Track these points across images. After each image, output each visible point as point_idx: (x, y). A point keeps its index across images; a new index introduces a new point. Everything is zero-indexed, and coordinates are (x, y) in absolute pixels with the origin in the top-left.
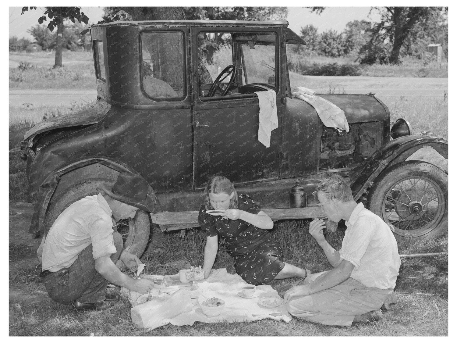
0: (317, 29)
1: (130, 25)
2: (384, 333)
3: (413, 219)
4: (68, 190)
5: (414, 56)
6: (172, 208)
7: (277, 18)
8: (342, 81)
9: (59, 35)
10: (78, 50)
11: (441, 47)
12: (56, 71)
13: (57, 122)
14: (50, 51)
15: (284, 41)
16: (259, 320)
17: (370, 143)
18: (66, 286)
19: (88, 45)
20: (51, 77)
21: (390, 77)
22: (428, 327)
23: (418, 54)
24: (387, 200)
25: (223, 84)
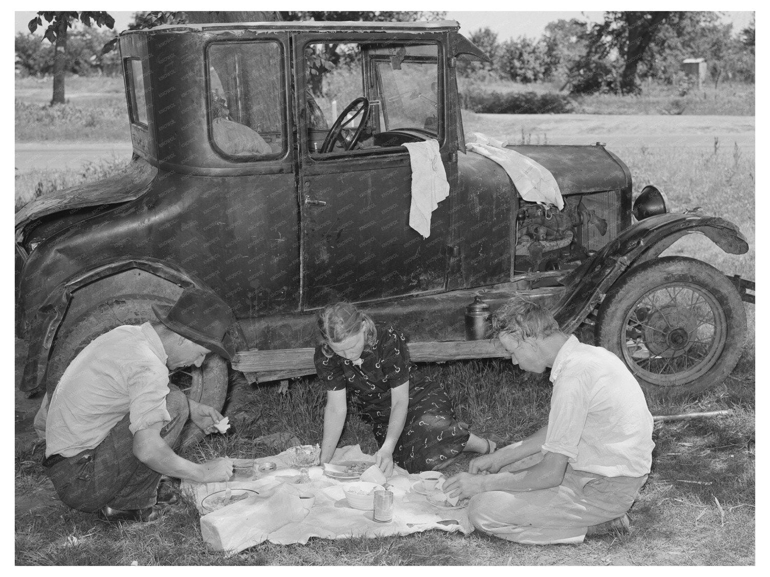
0: (497, 35)
1: (188, 31)
2: (631, 550)
3: (673, 355)
4: (85, 315)
5: (660, 78)
6: (266, 343)
7: (430, 16)
8: (541, 122)
9: (59, 49)
10: (92, 74)
11: (705, 64)
12: (55, 111)
13: (65, 199)
14: (43, 76)
15: (453, 56)
16: (419, 533)
17: (598, 227)
18: (89, 482)
19: (108, 65)
20: (47, 120)
21: (621, 114)
22: (704, 538)
23: (667, 76)
24: (629, 324)
25: (347, 131)
